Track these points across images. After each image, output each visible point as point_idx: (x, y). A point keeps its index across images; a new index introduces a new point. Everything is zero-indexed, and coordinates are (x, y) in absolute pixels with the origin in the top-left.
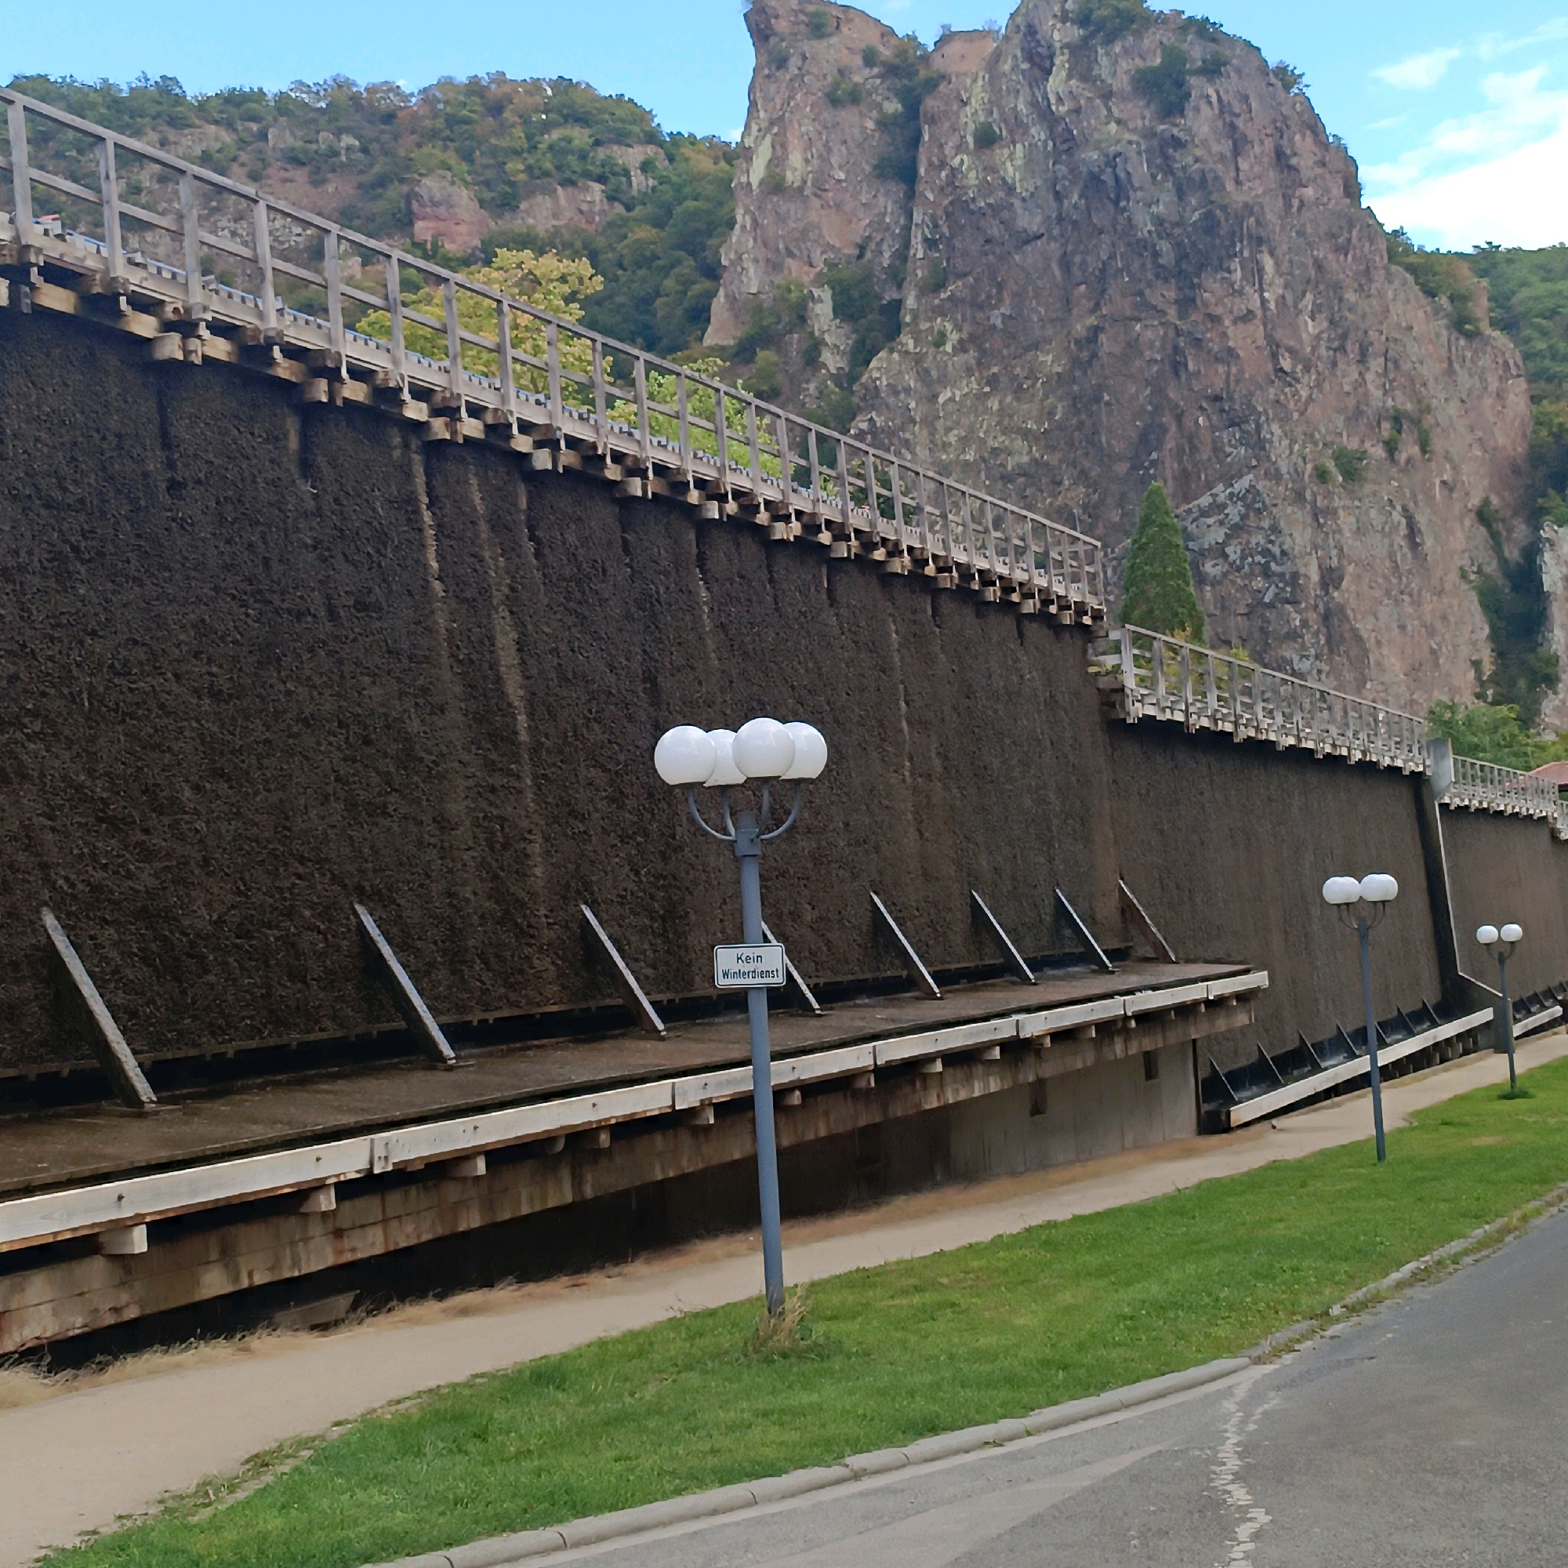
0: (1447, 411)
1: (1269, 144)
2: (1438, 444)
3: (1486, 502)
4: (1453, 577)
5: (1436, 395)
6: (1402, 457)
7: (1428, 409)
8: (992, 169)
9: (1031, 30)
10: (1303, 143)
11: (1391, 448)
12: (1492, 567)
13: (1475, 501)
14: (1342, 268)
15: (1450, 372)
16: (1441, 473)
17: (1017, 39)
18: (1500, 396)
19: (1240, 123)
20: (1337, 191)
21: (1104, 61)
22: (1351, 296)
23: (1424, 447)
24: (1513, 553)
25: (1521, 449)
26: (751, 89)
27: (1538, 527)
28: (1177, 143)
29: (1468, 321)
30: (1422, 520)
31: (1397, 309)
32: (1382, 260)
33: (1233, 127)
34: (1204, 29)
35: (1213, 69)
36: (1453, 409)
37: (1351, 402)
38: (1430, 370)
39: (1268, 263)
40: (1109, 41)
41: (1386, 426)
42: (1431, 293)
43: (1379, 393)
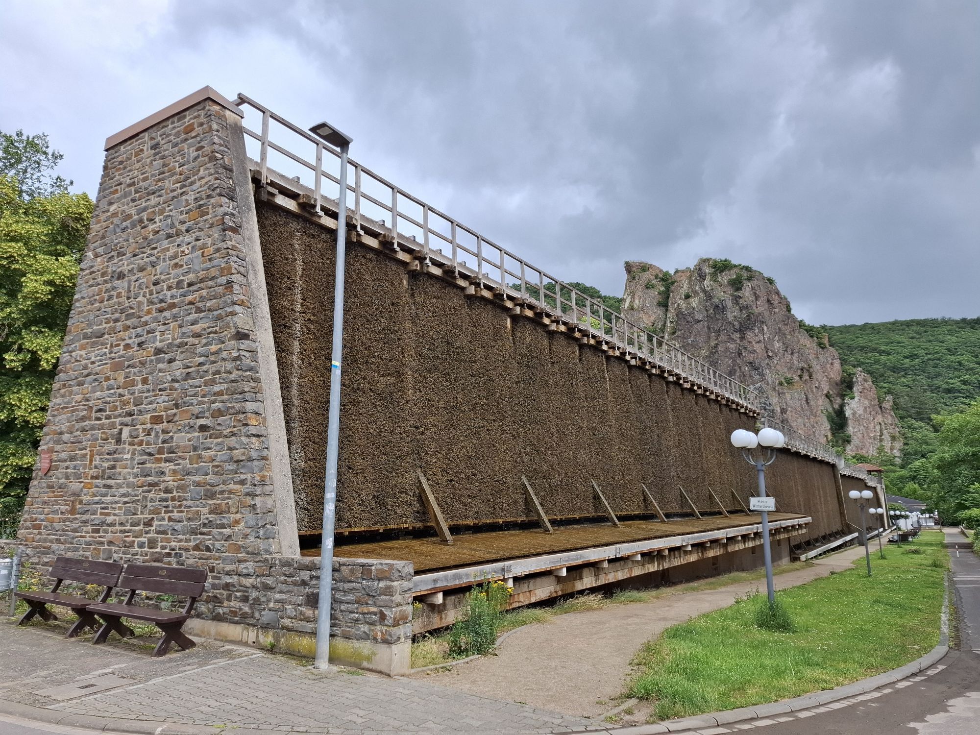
0: (816, 368)
1: (766, 298)
2: (814, 376)
3: (828, 392)
4: (819, 412)
5: (814, 363)
6: (804, 379)
7: (811, 367)
8: (689, 304)
9: (700, 269)
10: (775, 297)
11: (801, 377)
12: (830, 410)
13: (825, 392)
14: (786, 329)
15: (818, 358)
16: (815, 384)
17: (696, 271)
18: (832, 364)
19: (757, 292)
20: (785, 310)
21: (720, 277)
22: (789, 337)
23: (810, 376)
24: (836, 406)
25: (839, 378)
26: (626, 284)
27: (844, 400)
28: (740, 297)
29: (822, 344)
30: (810, 396)
31: (802, 341)
32: (797, 327)
33: (755, 293)
34: (747, 269)
35: (750, 279)
36: (818, 367)
37: (789, 365)
38: (812, 357)
39: (765, 328)
40: (721, 272)
41: (799, 371)
42: (812, 337)
43: (797, 362)
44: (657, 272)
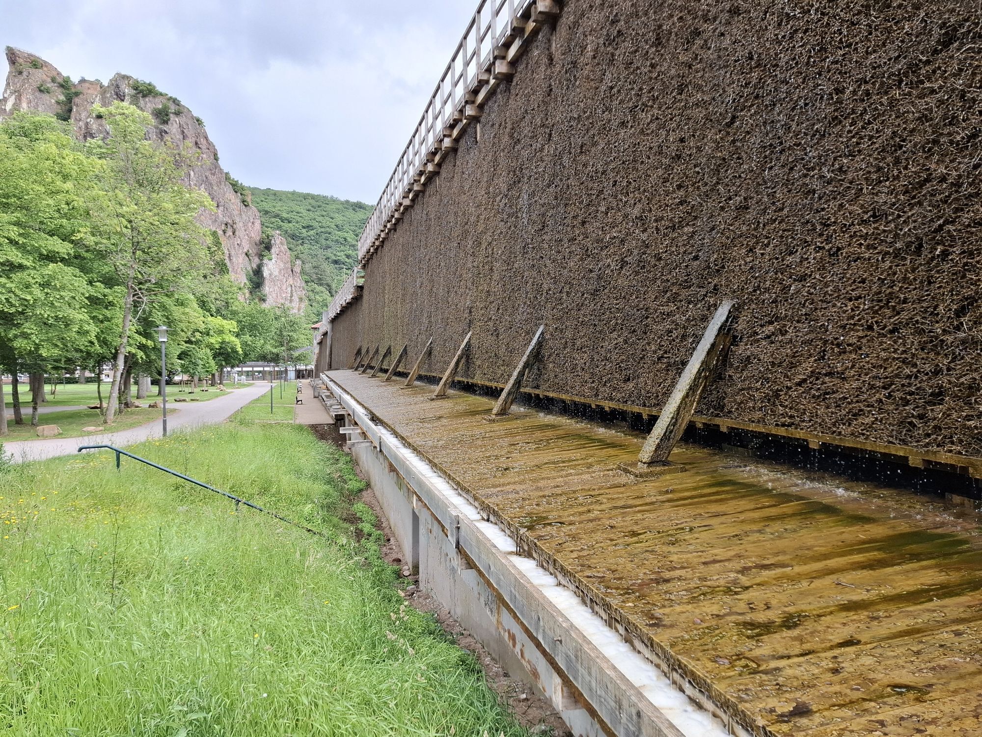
0: (239, 225)
1: (194, 140)
2: (237, 233)
3: (248, 251)
4: (239, 270)
5: (237, 220)
6: (227, 235)
7: (235, 223)
8: (101, 125)
9: (118, 86)
10: (203, 141)
11: (224, 232)
12: (249, 269)
13: (245, 250)
14: (213, 179)
15: (241, 215)
16: (237, 241)
17: (113, 88)
18: (253, 223)
19: (185, 131)
20: (212, 157)
21: (142, 102)
22: (215, 188)
23: (234, 233)
24: (255, 266)
25: (258, 238)
27: (262, 260)
28: (166, 132)
29: (245, 201)
30: (233, 253)
31: (227, 195)
32: (223, 179)
33: (183, 132)
34: (175, 101)
35: (178, 114)
36: (241, 224)
37: (213, 217)
38: (236, 212)
39: (192, 173)
40: (144, 96)
41: (223, 225)
42: (236, 192)
43: (221, 216)
44: (55, 73)
